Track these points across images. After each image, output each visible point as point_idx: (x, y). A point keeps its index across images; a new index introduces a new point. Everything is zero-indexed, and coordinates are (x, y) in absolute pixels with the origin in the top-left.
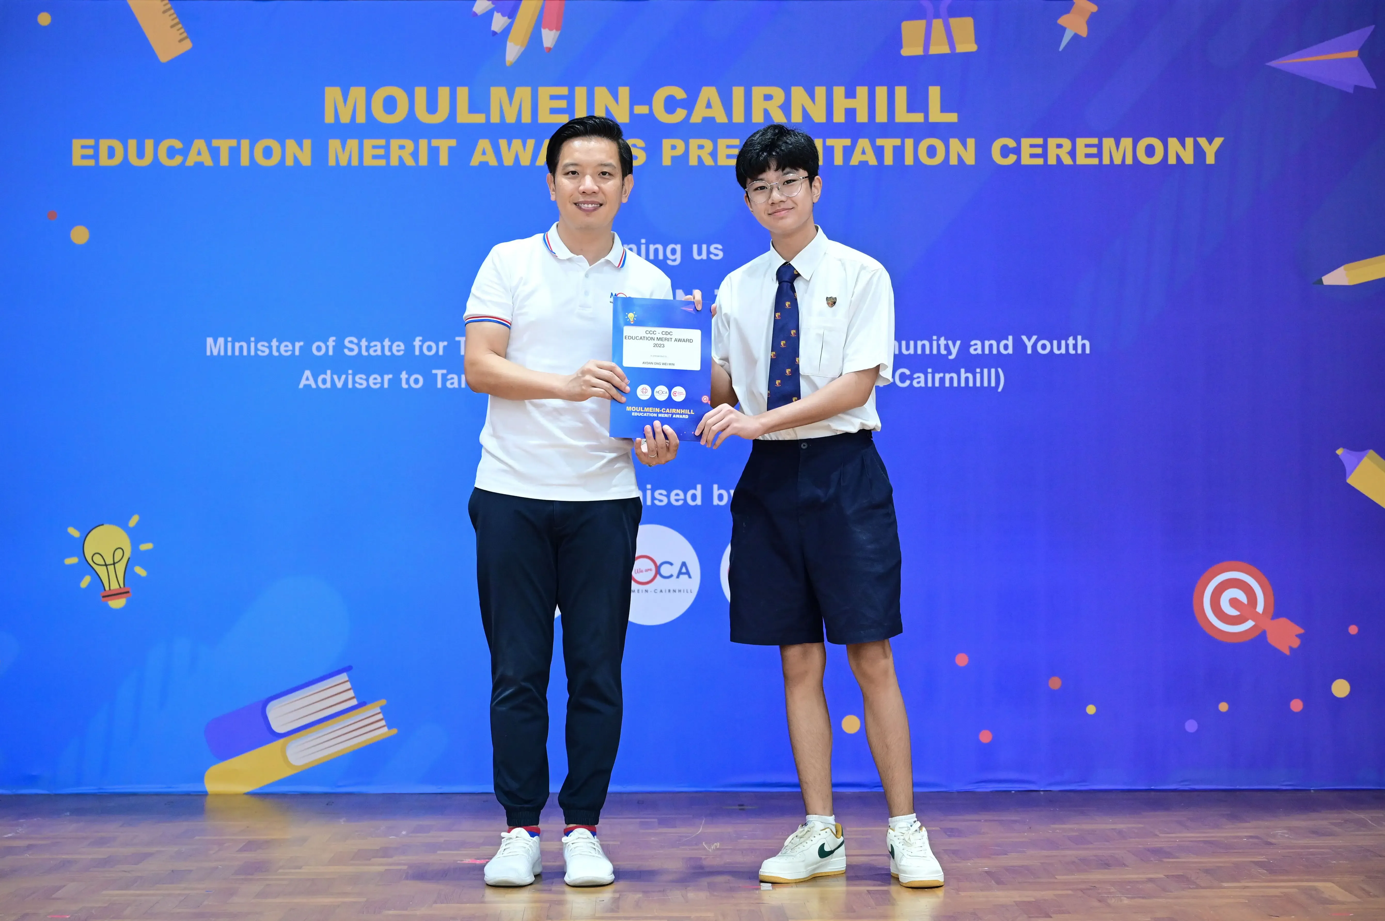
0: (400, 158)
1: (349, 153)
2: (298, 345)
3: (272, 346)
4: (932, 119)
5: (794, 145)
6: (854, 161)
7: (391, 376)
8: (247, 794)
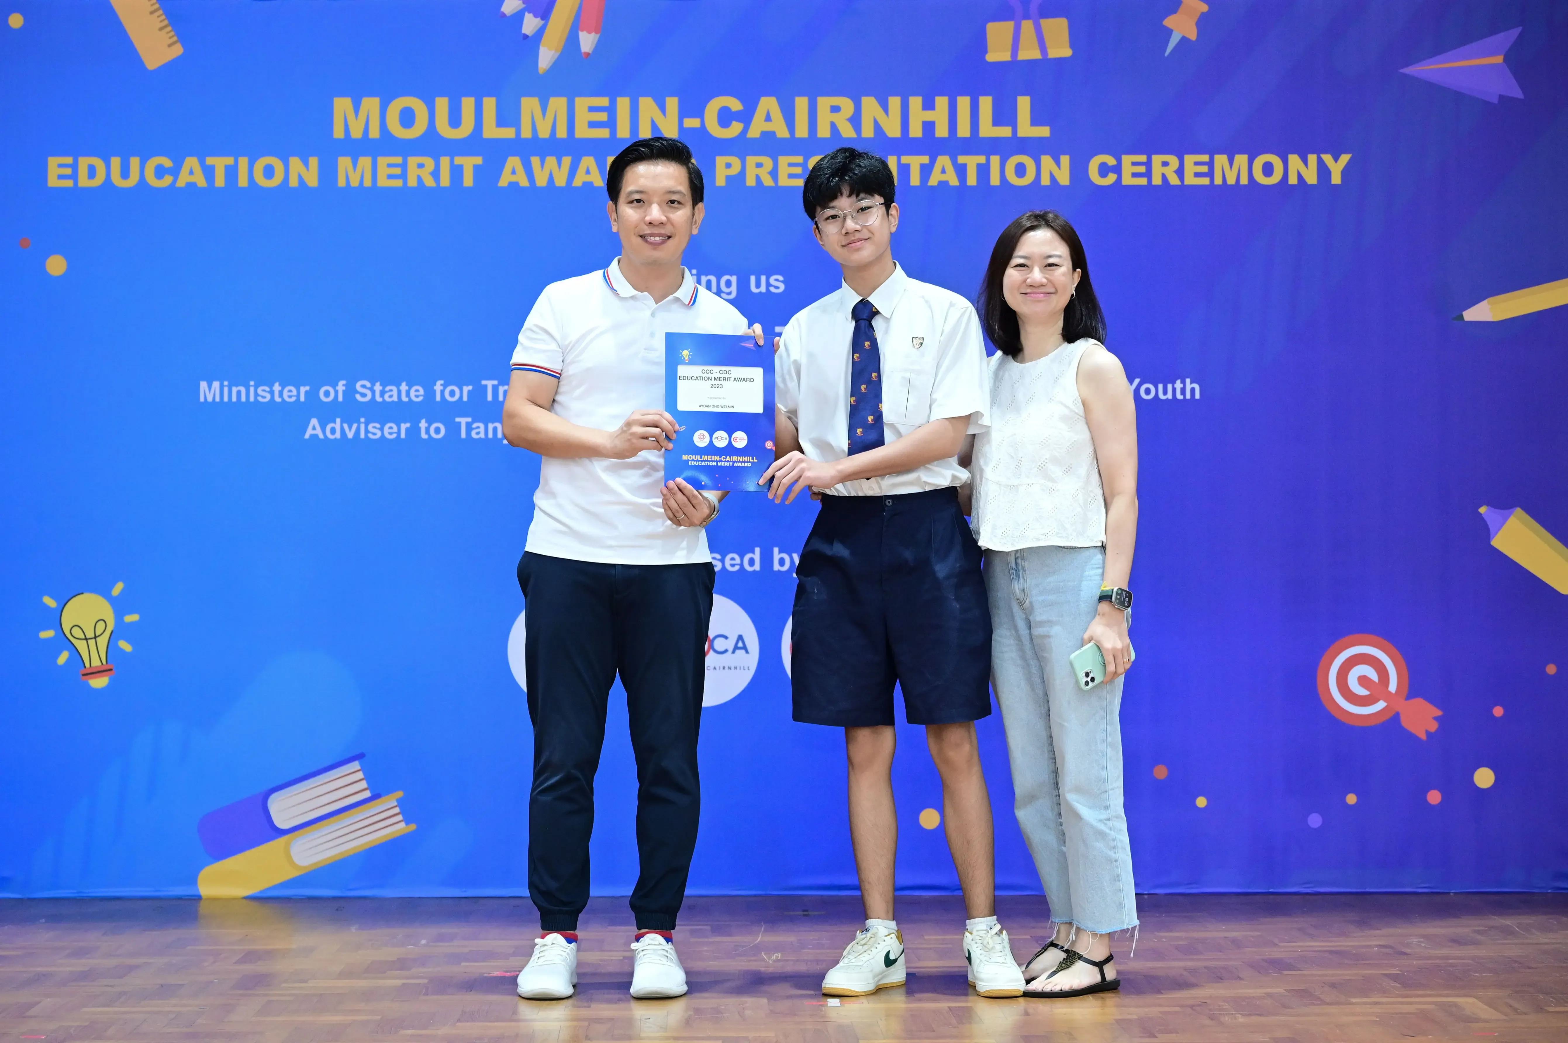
0: (419, 178)
1: (360, 174)
2: (303, 389)
3: (274, 391)
4: (1021, 133)
5: (868, 168)
6: (933, 181)
7: (408, 425)
8: (246, 898)
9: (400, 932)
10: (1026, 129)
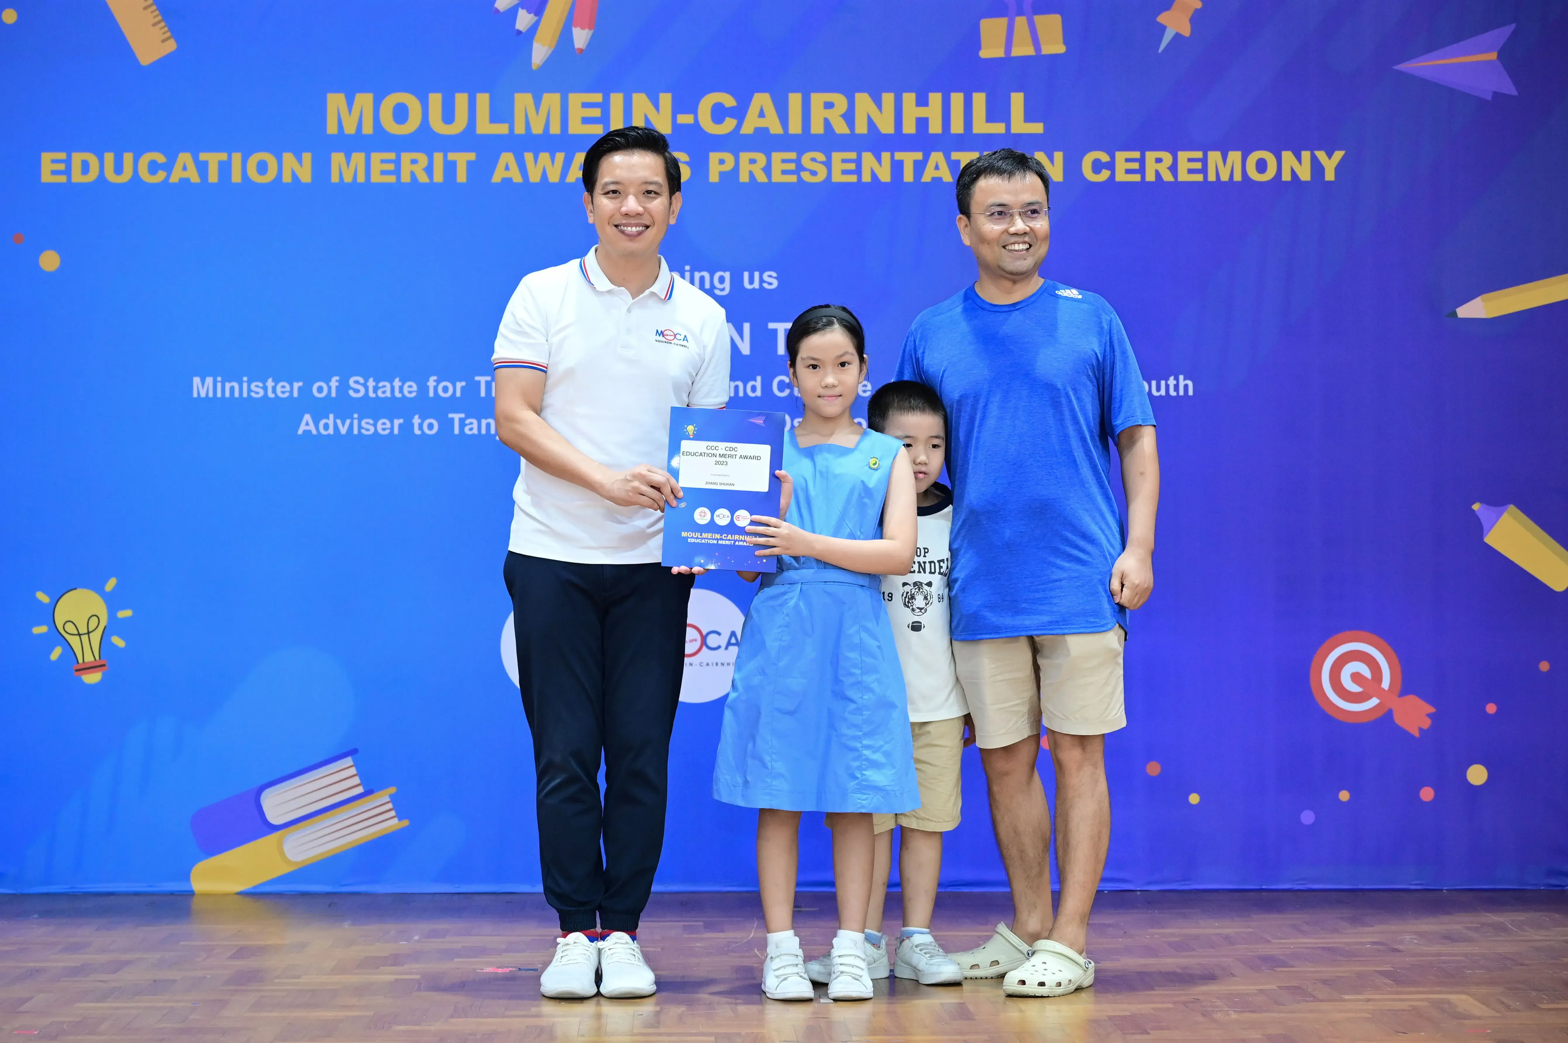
0: (413, 174)
2: (296, 385)
4: (1014, 130)
6: (927, 178)
7: (401, 421)
8: (239, 894)
9: (392, 928)
10: (1020, 125)
